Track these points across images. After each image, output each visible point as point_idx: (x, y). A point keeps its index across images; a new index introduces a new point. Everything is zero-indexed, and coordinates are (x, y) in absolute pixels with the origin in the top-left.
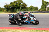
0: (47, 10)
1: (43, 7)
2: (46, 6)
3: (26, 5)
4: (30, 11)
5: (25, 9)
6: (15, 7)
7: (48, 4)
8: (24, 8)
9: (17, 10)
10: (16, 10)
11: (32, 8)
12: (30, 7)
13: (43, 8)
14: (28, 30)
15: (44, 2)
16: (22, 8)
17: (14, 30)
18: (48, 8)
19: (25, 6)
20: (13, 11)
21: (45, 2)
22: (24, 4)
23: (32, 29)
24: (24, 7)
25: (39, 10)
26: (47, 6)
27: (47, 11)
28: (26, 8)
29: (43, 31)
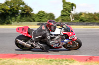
0: (72, 20)
1: (65, 13)
2: (70, 12)
3: (31, 10)
4: (38, 21)
5: (28, 18)
6: (8, 14)
7: (74, 7)
8: (26, 16)
9: (12, 20)
10: (10, 20)
11: (42, 15)
12: (39, 13)
13: (64, 15)
14: (34, 59)
15: (66, 3)
16: (22, 15)
17: (5, 60)
18: (74, 15)
19: (28, 12)
20: (4, 22)
21: (68, 4)
22: (26, 6)
23: (42, 57)
24: (26, 14)
25: (57, 19)
26: (73, 12)
27: (72, 22)
28: (30, 15)
29: (63, 60)
